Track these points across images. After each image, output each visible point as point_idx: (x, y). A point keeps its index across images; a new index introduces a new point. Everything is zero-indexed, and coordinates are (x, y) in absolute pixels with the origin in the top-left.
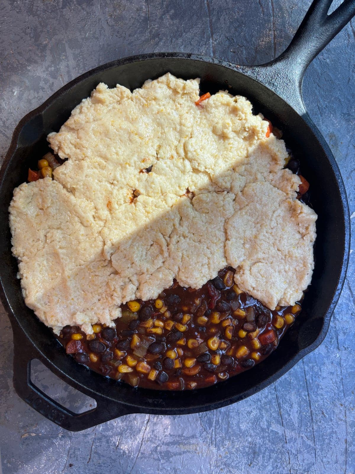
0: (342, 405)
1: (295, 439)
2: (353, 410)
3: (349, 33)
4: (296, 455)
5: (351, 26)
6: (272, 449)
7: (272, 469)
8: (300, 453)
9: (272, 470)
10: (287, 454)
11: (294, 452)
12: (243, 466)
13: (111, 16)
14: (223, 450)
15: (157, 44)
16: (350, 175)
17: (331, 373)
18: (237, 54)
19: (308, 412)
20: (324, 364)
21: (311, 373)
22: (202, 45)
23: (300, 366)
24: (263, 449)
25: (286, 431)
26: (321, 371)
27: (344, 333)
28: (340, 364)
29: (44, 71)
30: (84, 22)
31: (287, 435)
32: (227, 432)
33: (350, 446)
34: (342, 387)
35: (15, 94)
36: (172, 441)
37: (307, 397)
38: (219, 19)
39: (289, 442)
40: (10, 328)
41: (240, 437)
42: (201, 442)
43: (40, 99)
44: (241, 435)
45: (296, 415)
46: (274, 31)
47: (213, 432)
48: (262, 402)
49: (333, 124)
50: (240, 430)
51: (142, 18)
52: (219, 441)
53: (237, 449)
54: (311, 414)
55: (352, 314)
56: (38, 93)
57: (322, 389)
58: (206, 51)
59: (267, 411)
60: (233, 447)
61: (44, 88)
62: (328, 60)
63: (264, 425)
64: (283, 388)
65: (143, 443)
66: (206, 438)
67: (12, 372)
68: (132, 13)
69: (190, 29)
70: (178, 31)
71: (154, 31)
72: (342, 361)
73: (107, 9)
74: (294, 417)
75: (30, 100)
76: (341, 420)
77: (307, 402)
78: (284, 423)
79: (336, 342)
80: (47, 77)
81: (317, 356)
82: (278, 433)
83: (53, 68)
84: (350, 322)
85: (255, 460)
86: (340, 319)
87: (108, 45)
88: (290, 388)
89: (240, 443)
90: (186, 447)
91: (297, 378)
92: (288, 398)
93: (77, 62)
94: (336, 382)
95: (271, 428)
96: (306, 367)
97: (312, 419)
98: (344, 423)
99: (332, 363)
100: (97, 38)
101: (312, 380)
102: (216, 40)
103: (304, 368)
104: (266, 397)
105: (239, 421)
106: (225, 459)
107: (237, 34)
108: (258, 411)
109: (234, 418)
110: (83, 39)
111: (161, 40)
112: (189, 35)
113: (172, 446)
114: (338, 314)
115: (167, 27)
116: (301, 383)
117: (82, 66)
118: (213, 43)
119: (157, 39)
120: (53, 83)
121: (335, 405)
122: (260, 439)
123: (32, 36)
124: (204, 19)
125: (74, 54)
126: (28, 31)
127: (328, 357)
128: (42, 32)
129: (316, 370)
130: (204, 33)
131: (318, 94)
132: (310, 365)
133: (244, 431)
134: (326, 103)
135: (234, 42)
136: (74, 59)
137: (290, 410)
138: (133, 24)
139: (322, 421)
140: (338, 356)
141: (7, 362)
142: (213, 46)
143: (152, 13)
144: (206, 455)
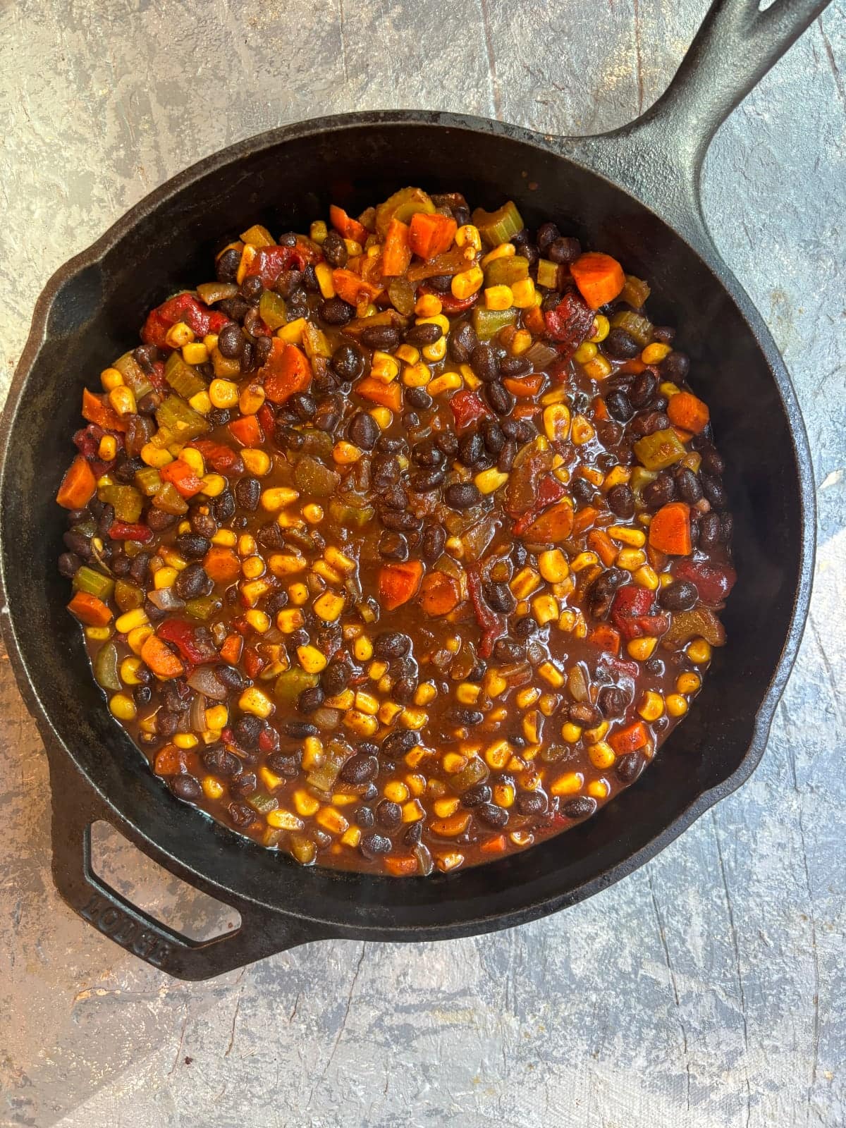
0: (805, 918)
1: (699, 996)
2: (831, 928)
3: (817, 49)
4: (701, 1033)
5: (822, 33)
6: (646, 1018)
7: (646, 1064)
8: (710, 1028)
9: (646, 1068)
10: (680, 1029)
11: (695, 1024)
12: (580, 1058)
13: (254, 25)
14: (532, 1022)
15: (363, 88)
16: (820, 388)
17: (779, 844)
18: (552, 108)
19: (726, 934)
20: (762, 825)
21: (733, 846)
22: (469, 89)
23: (707, 830)
24: (624, 1019)
25: (676, 977)
26: (755, 841)
27: (810, 754)
28: (799, 824)
29: (102, 160)
30: (190, 42)
31: (679, 988)
32: (541, 982)
33: (826, 1011)
34: (804, 876)
35: (36, 216)
36: (417, 1002)
37: (725, 901)
38: (508, 25)
39: (685, 1003)
40: (42, 753)
41: (572, 991)
42: (483, 1004)
43: (94, 225)
44: (573, 986)
45: (700, 942)
46: (638, 49)
47: (510, 984)
48: (621, 913)
49: (780, 268)
50: (572, 976)
51: (327, 28)
52: (524, 1001)
53: (564, 1019)
54: (735, 939)
55: (826, 710)
56: (89, 211)
57: (758, 881)
58: (478, 103)
59: (633, 934)
60: (556, 1015)
61: (102, 200)
62: (767, 116)
63: (626, 964)
64: (669, 880)
65: (352, 1008)
66: (493, 996)
67: (50, 852)
68: (302, 17)
69: (439, 51)
70: (412, 55)
71: (355, 57)
72: (805, 818)
73: (245, 10)
74: (694, 946)
75: (72, 229)
76: (804, 952)
77: (724, 912)
78: (673, 960)
79: (790, 773)
80: (109, 174)
81: (746, 807)
82: (659, 983)
83: (122, 153)
84: (824, 729)
85: (606, 1045)
86: (798, 723)
87: (250, 94)
88: (686, 880)
89: (573, 1004)
90: (449, 1015)
91: (700, 859)
92: (679, 902)
93: (179, 136)
94: (791, 866)
95: (641, 972)
96: (721, 832)
97: (736, 950)
98: (811, 960)
99: (782, 822)
100: (223, 79)
101: (736, 862)
102: (501, 76)
103: (717, 834)
104: (631, 902)
105: (569, 957)
106: (538, 1043)
107: (551, 59)
108: (612, 933)
109: (557, 951)
110: (189, 81)
111: (371, 77)
112: (438, 65)
113: (416, 1015)
114: (795, 710)
115: (386, 48)
116: (710, 869)
117: (188, 145)
118: (494, 82)
119: (362, 77)
120: (123, 188)
121: (789, 919)
122: (617, 996)
123: (71, 78)
124: (471, 26)
125: (170, 117)
126: (62, 66)
127: (772, 810)
128: (93, 67)
129: (744, 839)
130: (473, 60)
131: (744, 196)
132: (732, 827)
133: (581, 981)
134: (763, 217)
135: (544, 78)
136: (171, 129)
137: (685, 931)
138: (306, 42)
139: (760, 955)
140: (795, 807)
141: (38, 830)
142: (494, 90)
143: (349, 16)
144: (495, 1034)
